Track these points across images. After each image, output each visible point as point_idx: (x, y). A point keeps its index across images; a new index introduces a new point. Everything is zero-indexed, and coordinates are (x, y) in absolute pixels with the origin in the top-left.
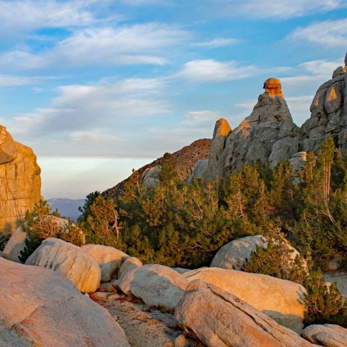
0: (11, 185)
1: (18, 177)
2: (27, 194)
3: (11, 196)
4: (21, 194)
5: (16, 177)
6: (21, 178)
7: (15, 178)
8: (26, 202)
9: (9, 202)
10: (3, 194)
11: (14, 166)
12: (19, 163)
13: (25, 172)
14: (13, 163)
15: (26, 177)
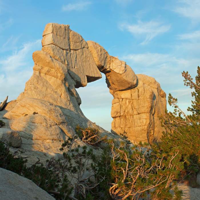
0: (135, 104)
1: (140, 98)
2: (147, 110)
3: (136, 112)
4: (143, 110)
5: (139, 98)
6: (142, 98)
7: (137, 98)
8: (146, 116)
9: (135, 116)
10: (130, 111)
11: (137, 90)
12: (140, 88)
13: (145, 94)
14: (136, 88)
15: (145, 97)
